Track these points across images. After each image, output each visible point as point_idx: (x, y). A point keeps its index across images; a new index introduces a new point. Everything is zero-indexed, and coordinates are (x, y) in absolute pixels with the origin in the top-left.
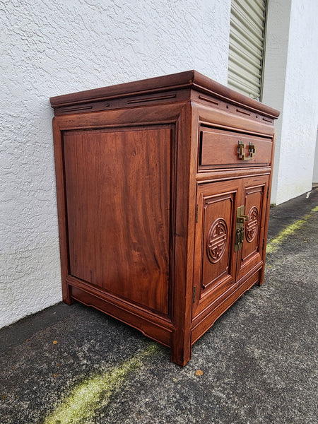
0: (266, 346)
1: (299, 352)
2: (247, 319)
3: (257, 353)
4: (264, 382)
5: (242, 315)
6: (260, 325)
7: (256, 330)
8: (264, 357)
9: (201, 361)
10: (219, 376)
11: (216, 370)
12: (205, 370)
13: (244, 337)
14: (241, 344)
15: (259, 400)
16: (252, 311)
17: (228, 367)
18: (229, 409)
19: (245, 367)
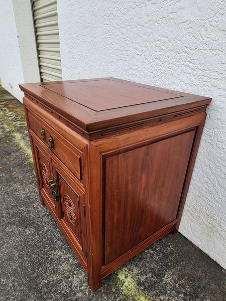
0: (28, 238)
1: (12, 252)
2: (53, 243)
3: (28, 232)
4: (14, 224)
5: (59, 243)
6: (45, 247)
7: (41, 242)
8: (24, 233)
9: (40, 209)
10: (29, 212)
11: (32, 212)
12: (35, 209)
13: (41, 232)
14: (38, 228)
15: (10, 218)
16: (60, 253)
17: (30, 216)
18: (15, 208)
19: (25, 222)
